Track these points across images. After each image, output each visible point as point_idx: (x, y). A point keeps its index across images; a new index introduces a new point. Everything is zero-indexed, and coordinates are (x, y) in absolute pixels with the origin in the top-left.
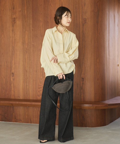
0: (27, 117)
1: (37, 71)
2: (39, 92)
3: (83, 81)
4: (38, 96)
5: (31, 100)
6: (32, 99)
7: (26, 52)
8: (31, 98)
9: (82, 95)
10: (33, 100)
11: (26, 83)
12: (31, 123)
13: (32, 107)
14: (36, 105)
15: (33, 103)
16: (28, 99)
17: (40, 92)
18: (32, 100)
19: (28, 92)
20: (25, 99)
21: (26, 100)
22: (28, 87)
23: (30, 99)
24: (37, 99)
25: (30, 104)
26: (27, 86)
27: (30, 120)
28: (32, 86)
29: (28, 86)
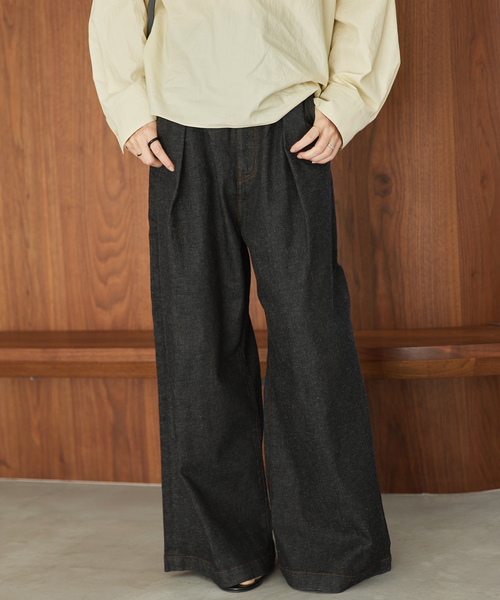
0: (37, 442)
1: (81, 150)
2: (105, 283)
3: (386, 193)
4: (99, 305)
5: (56, 333)
6: (63, 326)
7: (11, 27)
8: (58, 322)
9: (382, 289)
10: (70, 333)
11: (22, 224)
12: (65, 474)
13: (67, 380)
14: (84, 363)
15: (65, 354)
16: (40, 327)
17: (110, 282)
18: (62, 332)
19: (37, 287)
20: (22, 327)
21: (26, 333)
22: (32, 254)
23: (52, 327)
24: (94, 329)
25: (44, 363)
26: (27, 245)
27: (62, 460)
28: (61, 248)
29: (31, 244)
